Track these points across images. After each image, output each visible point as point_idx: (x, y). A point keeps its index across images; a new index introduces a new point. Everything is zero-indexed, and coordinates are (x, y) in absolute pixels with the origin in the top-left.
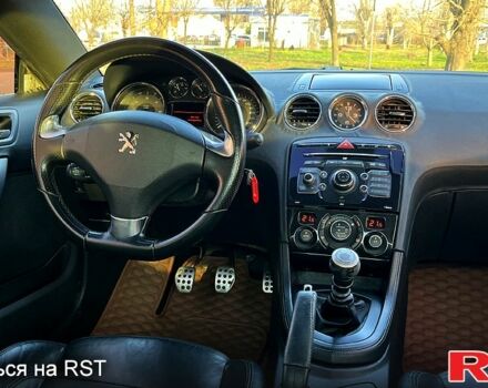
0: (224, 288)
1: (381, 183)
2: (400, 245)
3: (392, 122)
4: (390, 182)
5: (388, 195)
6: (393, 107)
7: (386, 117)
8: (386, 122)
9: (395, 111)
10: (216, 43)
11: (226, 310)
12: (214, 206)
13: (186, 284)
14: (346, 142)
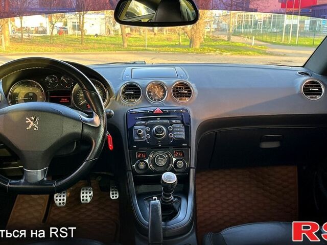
0: (87, 200)
1: (179, 131)
2: (193, 164)
3: (181, 97)
4: (184, 130)
5: (184, 137)
6: (180, 88)
7: (177, 94)
8: (178, 97)
9: (182, 91)
10: (44, 32)
11: (89, 213)
12: (91, 157)
13: (61, 201)
14: (158, 110)
